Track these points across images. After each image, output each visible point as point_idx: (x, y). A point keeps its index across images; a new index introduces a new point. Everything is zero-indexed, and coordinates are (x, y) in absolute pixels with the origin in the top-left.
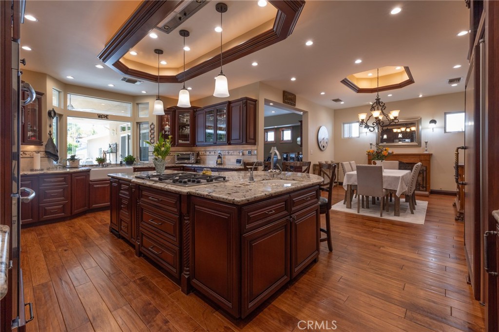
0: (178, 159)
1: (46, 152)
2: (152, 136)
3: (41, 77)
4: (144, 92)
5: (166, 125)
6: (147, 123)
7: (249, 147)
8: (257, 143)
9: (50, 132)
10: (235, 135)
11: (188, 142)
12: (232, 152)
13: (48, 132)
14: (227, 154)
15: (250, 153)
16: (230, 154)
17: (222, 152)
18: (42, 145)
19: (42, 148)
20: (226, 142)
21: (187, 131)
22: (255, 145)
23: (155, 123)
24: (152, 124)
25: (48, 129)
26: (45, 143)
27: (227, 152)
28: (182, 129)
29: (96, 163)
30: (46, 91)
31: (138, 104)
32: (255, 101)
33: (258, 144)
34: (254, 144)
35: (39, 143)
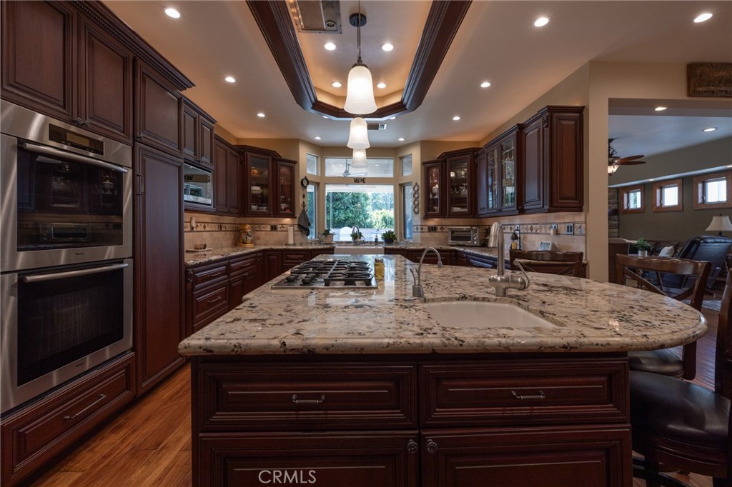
0: (453, 239)
1: (299, 225)
2: (416, 203)
3: (294, 143)
4: (402, 139)
5: (435, 184)
6: (410, 184)
7: (568, 217)
8: (584, 207)
9: (304, 203)
10: (532, 191)
11: (466, 210)
12: (538, 226)
13: (301, 203)
14: (529, 231)
15: (570, 229)
16: (534, 231)
17: (521, 226)
18: (296, 218)
19: (296, 221)
20: (515, 208)
21: (464, 192)
22: (581, 211)
23: (419, 184)
24: (416, 184)
25: (301, 200)
26: (298, 215)
27: (529, 226)
28: (458, 189)
29: (350, 239)
30: (299, 158)
31: (401, 158)
32: (581, 111)
33: (588, 211)
34: (579, 208)
35: (292, 216)
